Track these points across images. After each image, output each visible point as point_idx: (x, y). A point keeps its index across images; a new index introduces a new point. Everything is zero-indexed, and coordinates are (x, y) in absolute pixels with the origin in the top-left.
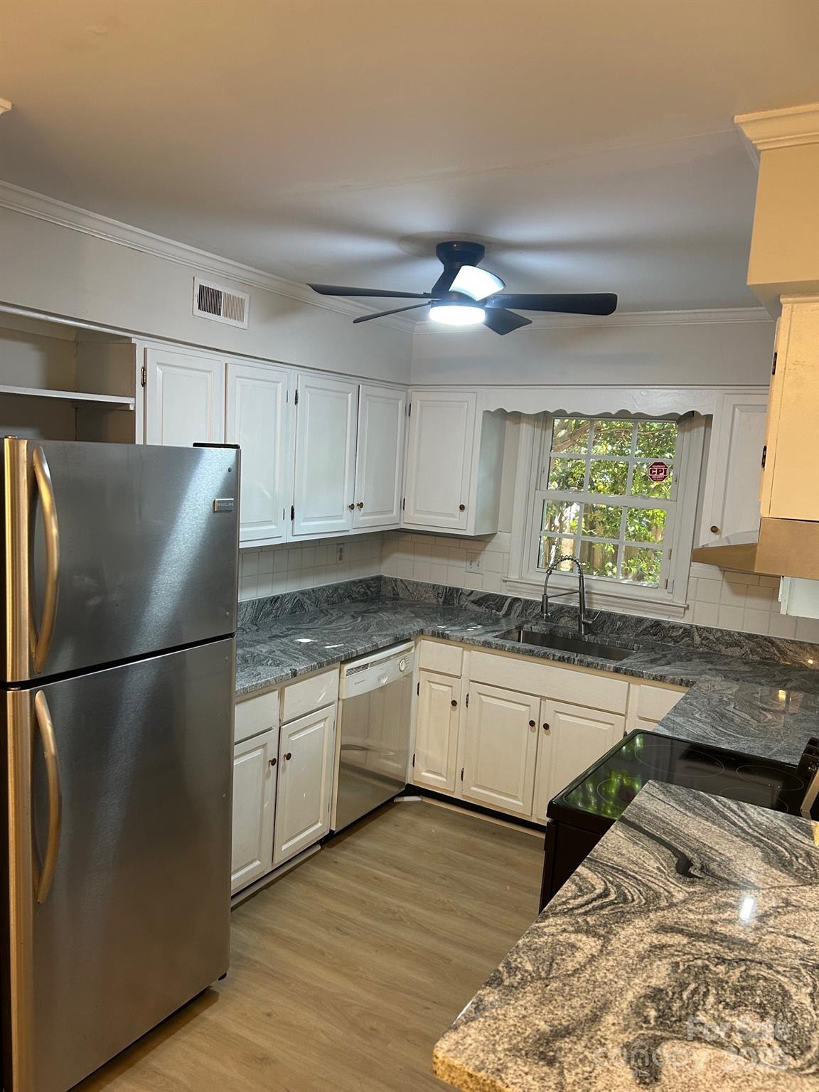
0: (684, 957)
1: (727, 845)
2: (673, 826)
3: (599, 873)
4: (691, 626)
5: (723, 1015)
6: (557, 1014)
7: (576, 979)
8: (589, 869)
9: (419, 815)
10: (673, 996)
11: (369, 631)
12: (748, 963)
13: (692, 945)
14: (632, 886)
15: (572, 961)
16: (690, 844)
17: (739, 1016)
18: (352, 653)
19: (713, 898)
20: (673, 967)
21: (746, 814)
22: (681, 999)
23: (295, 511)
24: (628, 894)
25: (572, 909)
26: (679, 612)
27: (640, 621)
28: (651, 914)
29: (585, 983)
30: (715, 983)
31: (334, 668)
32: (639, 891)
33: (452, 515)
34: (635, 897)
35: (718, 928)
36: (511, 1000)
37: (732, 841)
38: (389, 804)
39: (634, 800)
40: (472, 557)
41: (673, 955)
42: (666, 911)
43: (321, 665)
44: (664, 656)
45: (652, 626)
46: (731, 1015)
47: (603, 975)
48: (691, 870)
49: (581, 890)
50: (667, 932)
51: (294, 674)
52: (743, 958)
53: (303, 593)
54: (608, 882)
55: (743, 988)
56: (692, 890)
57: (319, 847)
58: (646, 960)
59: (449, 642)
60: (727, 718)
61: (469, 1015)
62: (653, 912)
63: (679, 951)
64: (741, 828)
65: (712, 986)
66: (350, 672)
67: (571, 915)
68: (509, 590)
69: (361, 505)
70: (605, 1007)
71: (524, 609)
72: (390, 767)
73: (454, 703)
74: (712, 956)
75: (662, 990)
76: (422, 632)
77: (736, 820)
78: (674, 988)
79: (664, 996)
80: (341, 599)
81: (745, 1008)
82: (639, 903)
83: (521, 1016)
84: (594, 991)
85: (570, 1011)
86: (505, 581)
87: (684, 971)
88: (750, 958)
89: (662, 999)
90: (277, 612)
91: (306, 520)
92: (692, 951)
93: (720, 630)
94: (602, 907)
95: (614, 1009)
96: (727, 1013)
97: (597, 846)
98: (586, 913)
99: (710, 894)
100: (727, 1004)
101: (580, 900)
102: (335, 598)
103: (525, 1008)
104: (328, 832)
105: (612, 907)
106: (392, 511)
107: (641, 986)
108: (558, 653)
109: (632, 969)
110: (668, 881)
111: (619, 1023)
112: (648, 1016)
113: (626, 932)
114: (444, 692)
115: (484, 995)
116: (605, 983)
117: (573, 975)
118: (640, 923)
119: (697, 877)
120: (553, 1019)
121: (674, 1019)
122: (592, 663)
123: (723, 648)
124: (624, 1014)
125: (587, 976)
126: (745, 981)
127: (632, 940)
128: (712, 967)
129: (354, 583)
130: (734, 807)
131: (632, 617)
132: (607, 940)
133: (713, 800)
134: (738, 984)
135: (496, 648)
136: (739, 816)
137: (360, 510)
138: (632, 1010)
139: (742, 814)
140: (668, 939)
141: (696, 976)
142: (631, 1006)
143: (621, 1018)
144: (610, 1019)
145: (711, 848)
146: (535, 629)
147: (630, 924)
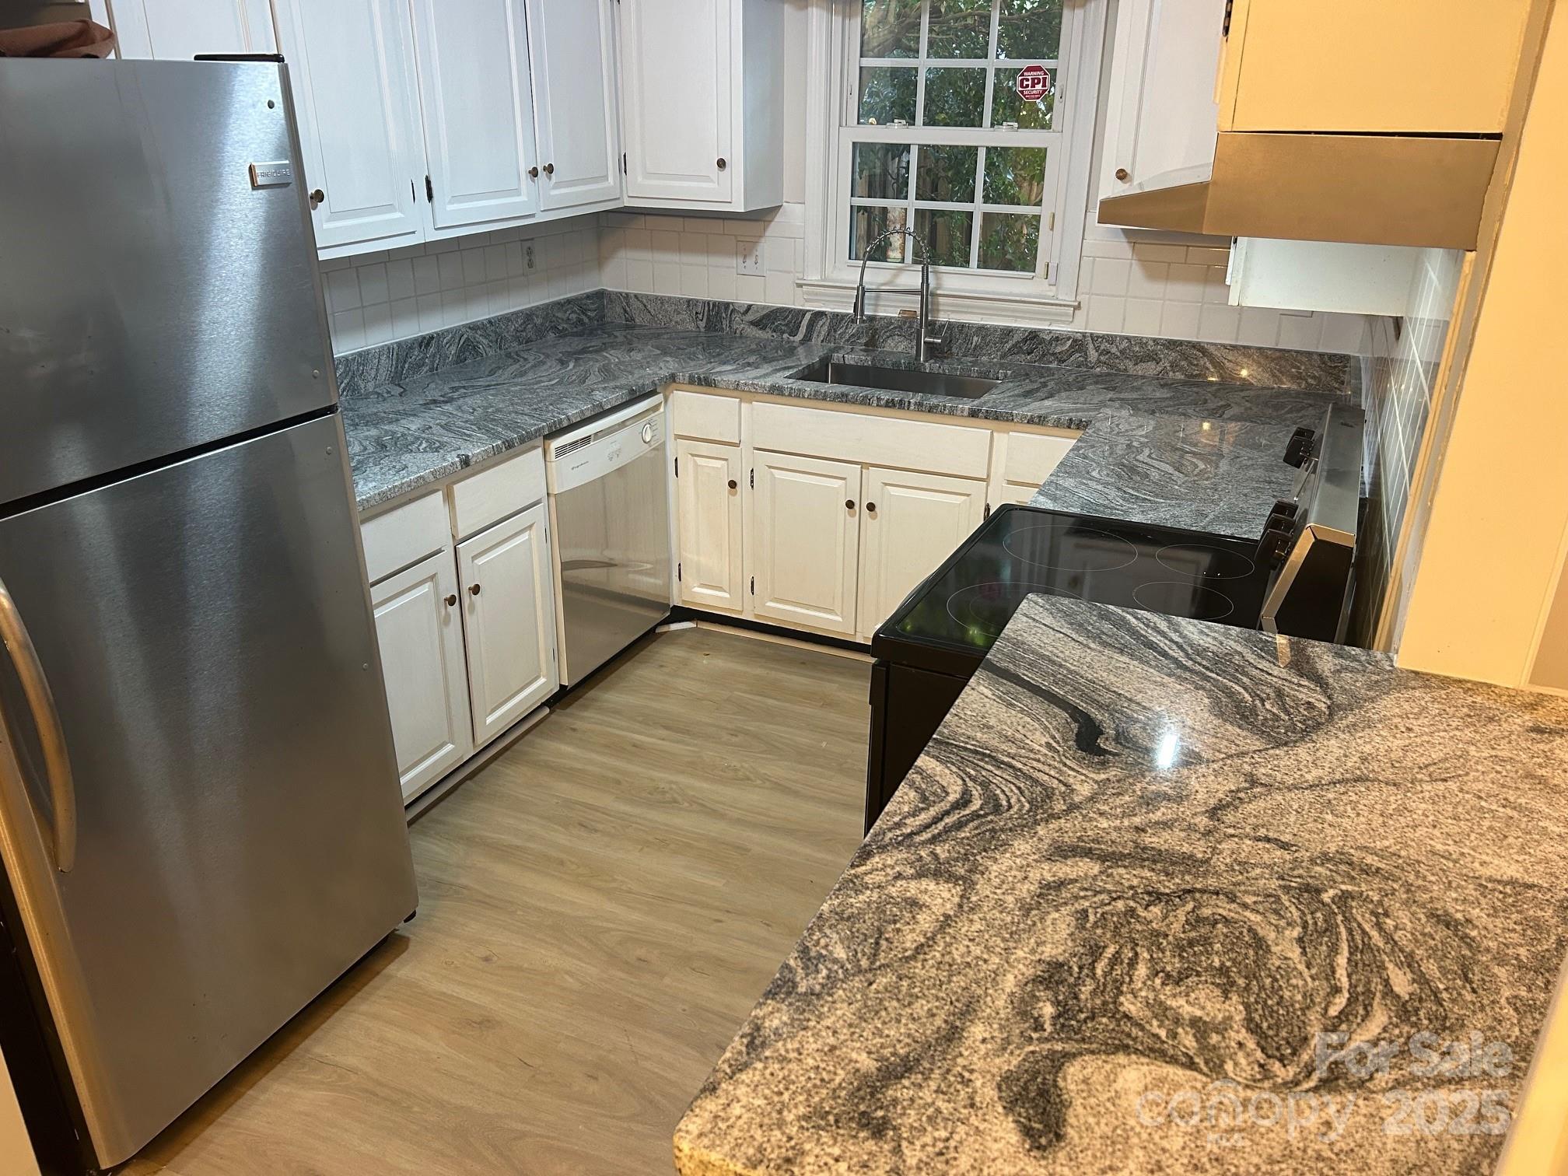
0: (1096, 899)
1: (1155, 693)
2: (1068, 669)
3: (953, 764)
4: (1084, 335)
5: (1163, 997)
6: (888, 1036)
7: (919, 965)
8: (937, 758)
9: (693, 648)
10: (1080, 973)
11: (588, 382)
12: (1198, 895)
13: (1108, 876)
14: (1006, 780)
15: (913, 930)
16: (1096, 697)
17: (1187, 995)
18: (561, 421)
19: (1139, 786)
20: (1077, 920)
21: (1181, 635)
22: (1094, 977)
23: (433, 185)
24: (1002, 796)
25: (912, 834)
26: (1066, 315)
27: (1008, 332)
28: (1039, 828)
29: (934, 970)
30: (1146, 939)
31: (535, 448)
32: (1019, 788)
33: (707, 179)
34: (1013, 801)
35: (1148, 840)
36: (809, 1020)
37: (1163, 685)
38: (650, 636)
39: (1005, 631)
40: (745, 248)
41: (1076, 898)
42: (1063, 821)
43: (509, 445)
44: (1044, 385)
45: (1025, 340)
46: (1174, 996)
47: (965, 949)
48: (1101, 742)
49: (924, 799)
50: (1066, 857)
51: (466, 462)
52: (1188, 887)
53: (473, 327)
54: (967, 779)
55: (1191, 943)
56: (1103, 776)
57: (547, 710)
58: (1034, 912)
59: (717, 391)
60: (1138, 473)
61: (736, 1060)
62: (1043, 824)
63: (1086, 890)
64: (1176, 661)
65: (1143, 946)
66: (562, 451)
67: (909, 846)
68: (807, 300)
69: (550, 169)
70: (968, 1010)
71: (833, 329)
72: (646, 584)
73: (733, 484)
74: (1139, 891)
75: (1062, 965)
76: (673, 378)
77: (1166, 649)
78: (1080, 958)
79: (1065, 975)
80: (540, 333)
81: (1196, 979)
82: (1020, 810)
83: (826, 1049)
84: (950, 982)
85: (910, 1026)
86: (800, 286)
87: (1095, 925)
88: (1198, 886)
89: (1062, 982)
90: (433, 362)
91: (455, 199)
92: (1109, 887)
93: (1127, 338)
94: (960, 825)
95: (983, 1011)
96: (1168, 993)
97: (948, 716)
98: (934, 840)
99: (1131, 781)
100: (1168, 976)
101: (924, 817)
102: (530, 333)
103: (835, 1032)
104: (557, 689)
105: (976, 823)
106: (606, 178)
107: (1027, 963)
108: (885, 395)
109: (1011, 934)
110: (1065, 765)
111: (992, 1038)
112: (1040, 1016)
113: (1000, 866)
114: (718, 470)
115: (764, 1018)
116: (968, 964)
117: (914, 957)
118: (1022, 847)
119: (1110, 753)
120: (882, 1046)
121: (1083, 1016)
122: (937, 406)
123: (1130, 364)
124: (1001, 1019)
125: (938, 955)
126: (1194, 928)
127: (1010, 879)
128: (1141, 912)
129: (560, 305)
130: (1163, 625)
131: (995, 328)
132: (969, 884)
133: (1129, 617)
134: (1182, 936)
135: (790, 395)
136: (1171, 640)
137: (550, 179)
138: (1014, 1008)
139: (1175, 637)
140: (1068, 869)
141: (1116, 932)
142: (1012, 1002)
143: (995, 1026)
144: (977, 1031)
145: (1130, 700)
146: (851, 359)
147: (1005, 851)
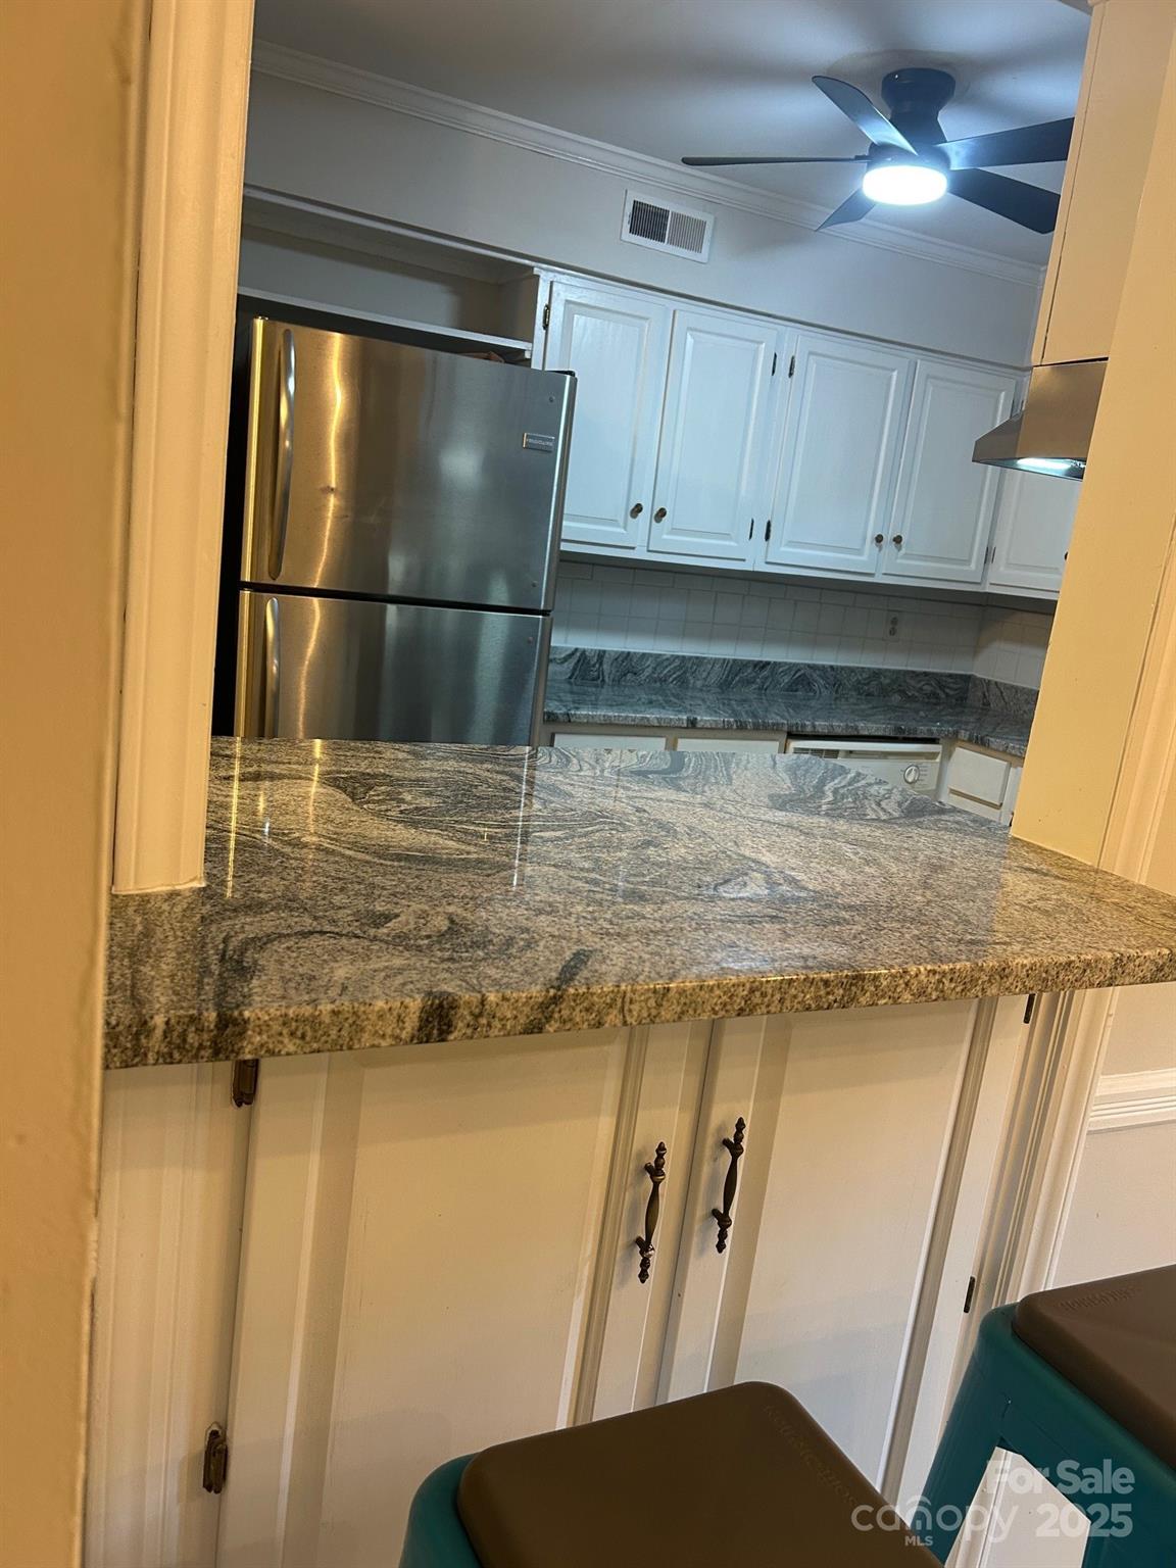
18: (803, 726)
23: (772, 529)
31: (771, 739)
43: (742, 727)
53: (814, 667)
59: (989, 752)
69: (898, 540)
76: (956, 734)
80: (884, 692)
90: (763, 683)
91: (791, 543)
102: (873, 687)
106: (968, 562)
129: (914, 674)
137: (896, 548)
